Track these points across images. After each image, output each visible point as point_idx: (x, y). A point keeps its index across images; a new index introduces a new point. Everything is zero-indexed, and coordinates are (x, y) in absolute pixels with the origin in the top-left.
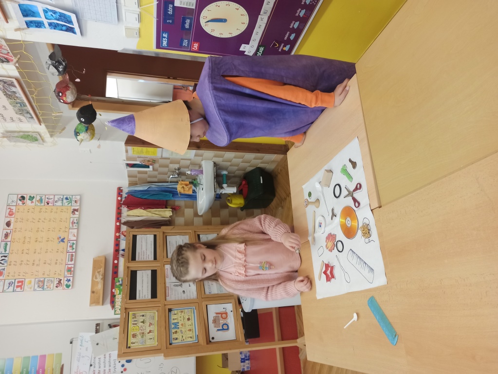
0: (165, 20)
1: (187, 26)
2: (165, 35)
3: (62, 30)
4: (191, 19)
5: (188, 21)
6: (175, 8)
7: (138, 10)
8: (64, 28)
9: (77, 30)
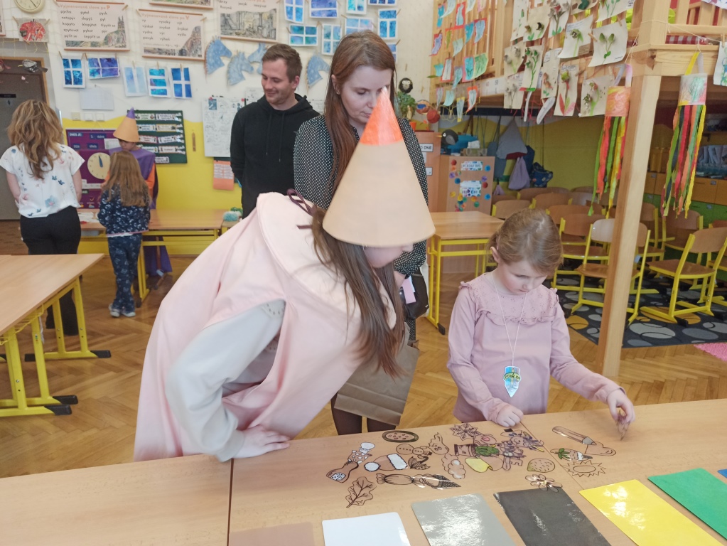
0: (92, 134)
1: (91, 146)
2: (80, 135)
3: (66, 77)
4: (97, 148)
5: (95, 146)
6: (102, 140)
7: (95, 120)
8: (68, 79)
9: (69, 86)
